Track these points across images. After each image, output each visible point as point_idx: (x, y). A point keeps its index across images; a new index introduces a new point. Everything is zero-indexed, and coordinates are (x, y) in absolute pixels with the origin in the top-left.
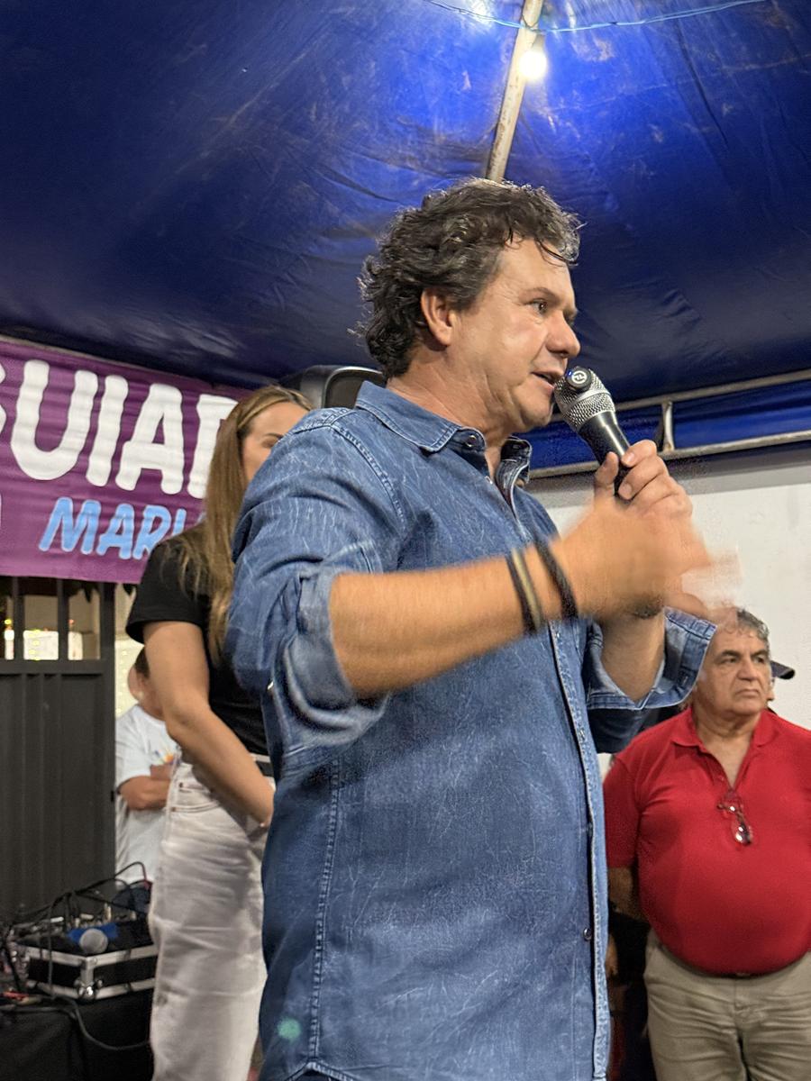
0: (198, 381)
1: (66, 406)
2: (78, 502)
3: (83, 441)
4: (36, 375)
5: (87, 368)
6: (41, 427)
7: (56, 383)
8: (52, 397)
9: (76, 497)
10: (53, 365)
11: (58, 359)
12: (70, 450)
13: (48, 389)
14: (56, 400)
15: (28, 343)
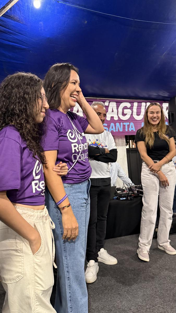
0: (162, 101)
1: (141, 108)
4: (136, 104)
5: (143, 102)
6: (137, 112)
7: (139, 105)
8: (138, 107)
10: (138, 102)
11: (139, 101)
12: (142, 115)
14: (139, 108)
15: (134, 100)
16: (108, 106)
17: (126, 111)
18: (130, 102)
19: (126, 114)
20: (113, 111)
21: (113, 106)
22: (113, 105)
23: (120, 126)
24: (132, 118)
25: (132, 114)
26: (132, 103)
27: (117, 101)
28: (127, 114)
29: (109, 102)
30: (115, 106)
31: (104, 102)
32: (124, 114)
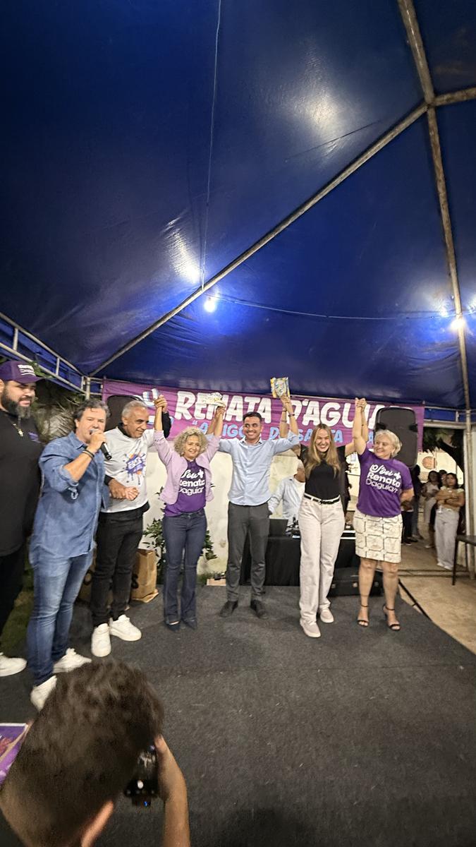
4: (347, 406)
6: (349, 417)
10: (351, 403)
13: (350, 409)
14: (352, 410)
15: (345, 400)
16: (307, 406)
17: (332, 414)
18: (339, 403)
20: (313, 414)
21: (314, 407)
22: (314, 405)
24: (340, 424)
25: (341, 419)
26: (342, 404)
27: (321, 400)
28: (333, 418)
29: (309, 401)
30: (316, 407)
31: (301, 401)
32: (329, 419)
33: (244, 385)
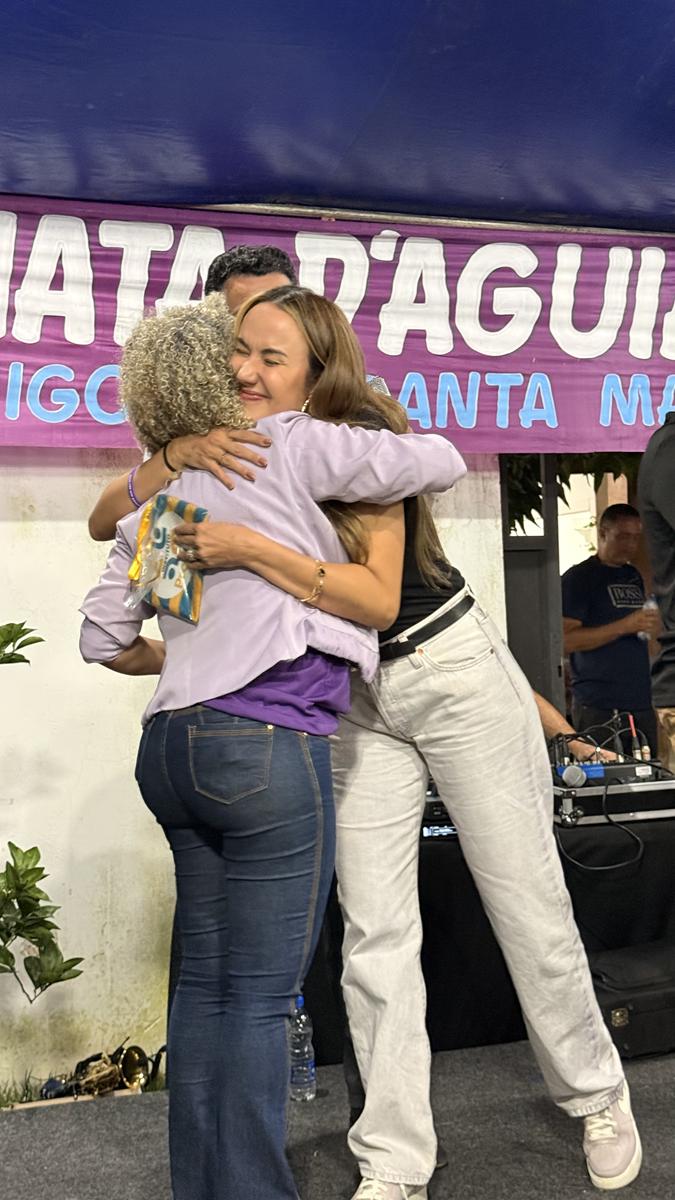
1: (602, 285)
2: (625, 377)
3: (621, 317)
4: (569, 258)
5: (620, 243)
6: (576, 308)
7: (585, 264)
8: (586, 277)
9: (623, 372)
10: (584, 245)
11: (590, 239)
12: (609, 327)
13: (582, 270)
14: (591, 282)
15: (560, 228)
16: (393, 264)
17: (505, 299)
18: (532, 244)
19: (507, 319)
20: (420, 299)
21: (426, 267)
22: (423, 258)
23: (464, 391)
24: (541, 343)
25: (543, 321)
26: (545, 248)
27: (451, 233)
28: (512, 316)
29: (401, 240)
30: (433, 267)
31: (366, 239)
32: (491, 320)
33: (84, 163)
